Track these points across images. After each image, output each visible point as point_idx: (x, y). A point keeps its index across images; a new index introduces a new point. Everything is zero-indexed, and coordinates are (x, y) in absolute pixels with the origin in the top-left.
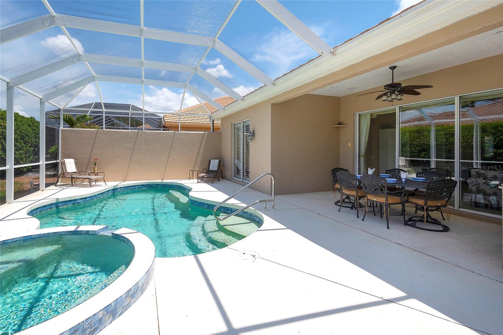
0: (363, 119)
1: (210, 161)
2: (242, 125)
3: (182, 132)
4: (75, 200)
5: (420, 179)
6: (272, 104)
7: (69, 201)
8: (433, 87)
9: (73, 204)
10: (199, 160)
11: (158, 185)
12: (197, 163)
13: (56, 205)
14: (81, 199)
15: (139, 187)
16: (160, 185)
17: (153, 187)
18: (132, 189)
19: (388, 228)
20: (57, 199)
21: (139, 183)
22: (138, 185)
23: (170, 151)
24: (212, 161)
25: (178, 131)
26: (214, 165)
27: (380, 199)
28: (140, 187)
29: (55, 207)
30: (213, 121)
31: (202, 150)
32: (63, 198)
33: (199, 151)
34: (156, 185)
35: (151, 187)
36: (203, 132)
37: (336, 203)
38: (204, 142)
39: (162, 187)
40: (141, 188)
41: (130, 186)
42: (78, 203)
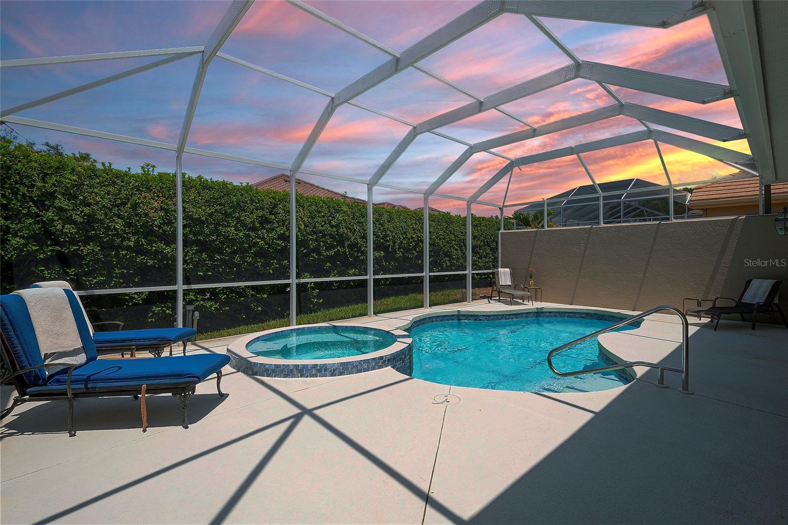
1: (750, 281)
7: (471, 316)
9: (475, 320)
10: (721, 278)
11: (613, 317)
12: (715, 283)
18: (570, 316)
21: (583, 309)
22: (579, 313)
23: (649, 258)
24: (755, 283)
26: (757, 292)
28: (584, 316)
31: (728, 257)
34: (610, 316)
35: (602, 319)
36: (744, 217)
38: (735, 238)
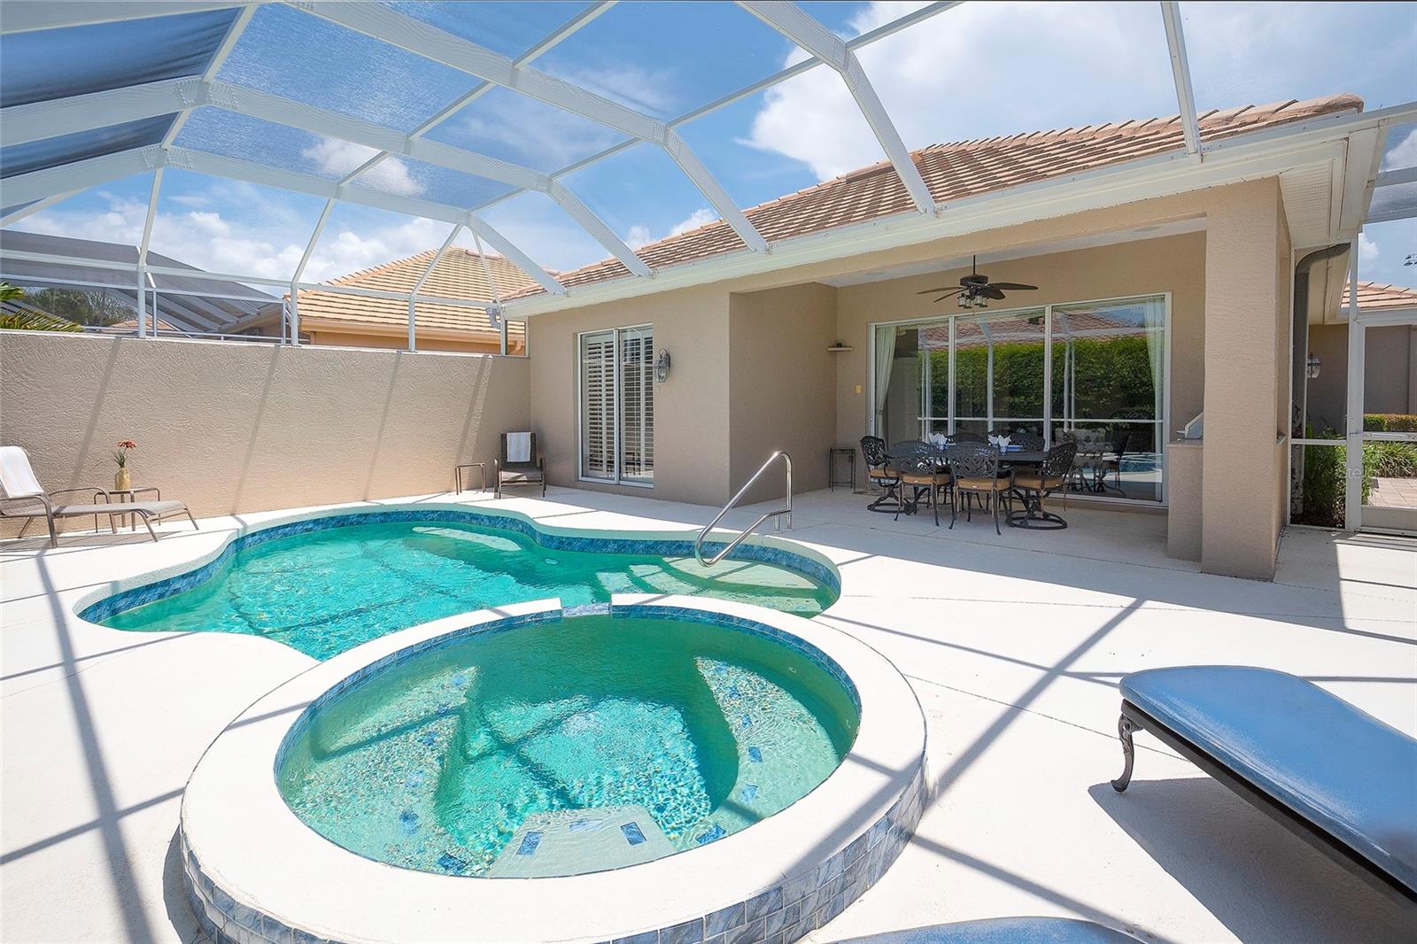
0: (882, 334)
2: (614, 338)
3: (420, 352)
4: (166, 583)
5: (1015, 448)
6: (731, 293)
7: (149, 588)
8: (1037, 288)
9: (161, 596)
10: (472, 435)
11: (366, 515)
12: (467, 443)
13: (111, 605)
14: (183, 577)
15: (306, 527)
16: (374, 515)
17: (352, 523)
18: (286, 535)
19: (999, 533)
20: (115, 584)
21: (306, 515)
22: (302, 522)
23: (386, 411)
24: (511, 438)
25: (407, 348)
26: (519, 447)
27: (984, 484)
28: (310, 526)
29: (107, 613)
30: (506, 321)
31: (479, 408)
32: (129, 581)
33: (471, 410)
34: (360, 516)
35: (343, 525)
36: (481, 356)
37: (870, 508)
38: (484, 382)
39: (382, 522)
40: (311, 530)
41: (279, 528)
42: (176, 591)
